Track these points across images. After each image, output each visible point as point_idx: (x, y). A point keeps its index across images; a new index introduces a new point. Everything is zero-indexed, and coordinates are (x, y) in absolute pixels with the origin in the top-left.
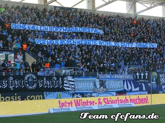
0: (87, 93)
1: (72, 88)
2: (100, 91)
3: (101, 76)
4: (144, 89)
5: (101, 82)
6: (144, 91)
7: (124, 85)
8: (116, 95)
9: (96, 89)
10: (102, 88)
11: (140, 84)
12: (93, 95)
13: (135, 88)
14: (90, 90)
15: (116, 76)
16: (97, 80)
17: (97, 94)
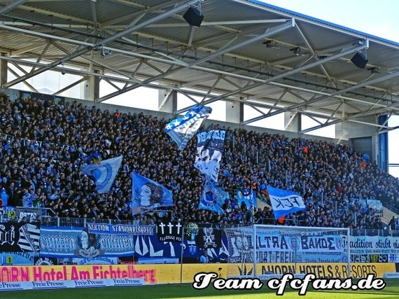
0: (63, 257)
1: (34, 246)
2: (89, 253)
3: (92, 227)
4: (173, 253)
5: (91, 238)
6: (173, 257)
7: (135, 244)
8: (119, 263)
9: (81, 251)
10: (92, 248)
11: (165, 243)
12: (75, 260)
13: (156, 250)
14: (69, 252)
15: (121, 228)
16: (85, 233)
17: (82, 259)
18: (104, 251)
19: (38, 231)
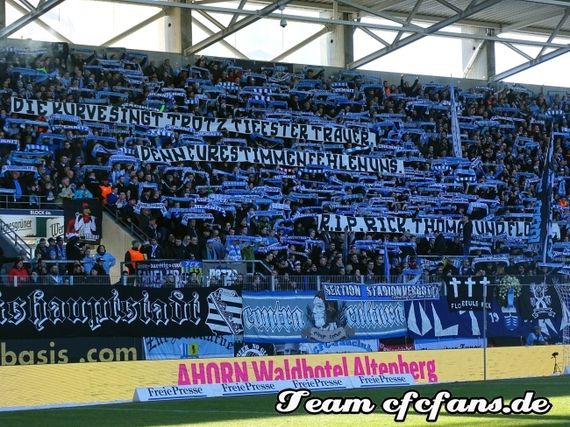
0: (283, 342)
1: (233, 324)
2: (328, 335)
3: (331, 289)
4: (476, 330)
5: (331, 308)
6: (476, 337)
7: (407, 316)
8: (381, 350)
9: (313, 330)
10: (333, 325)
11: (461, 312)
12: (304, 347)
13: (445, 326)
14: (293, 332)
15: (382, 289)
16: (318, 301)
17: (316, 344)
18: (353, 330)
19: (238, 300)
